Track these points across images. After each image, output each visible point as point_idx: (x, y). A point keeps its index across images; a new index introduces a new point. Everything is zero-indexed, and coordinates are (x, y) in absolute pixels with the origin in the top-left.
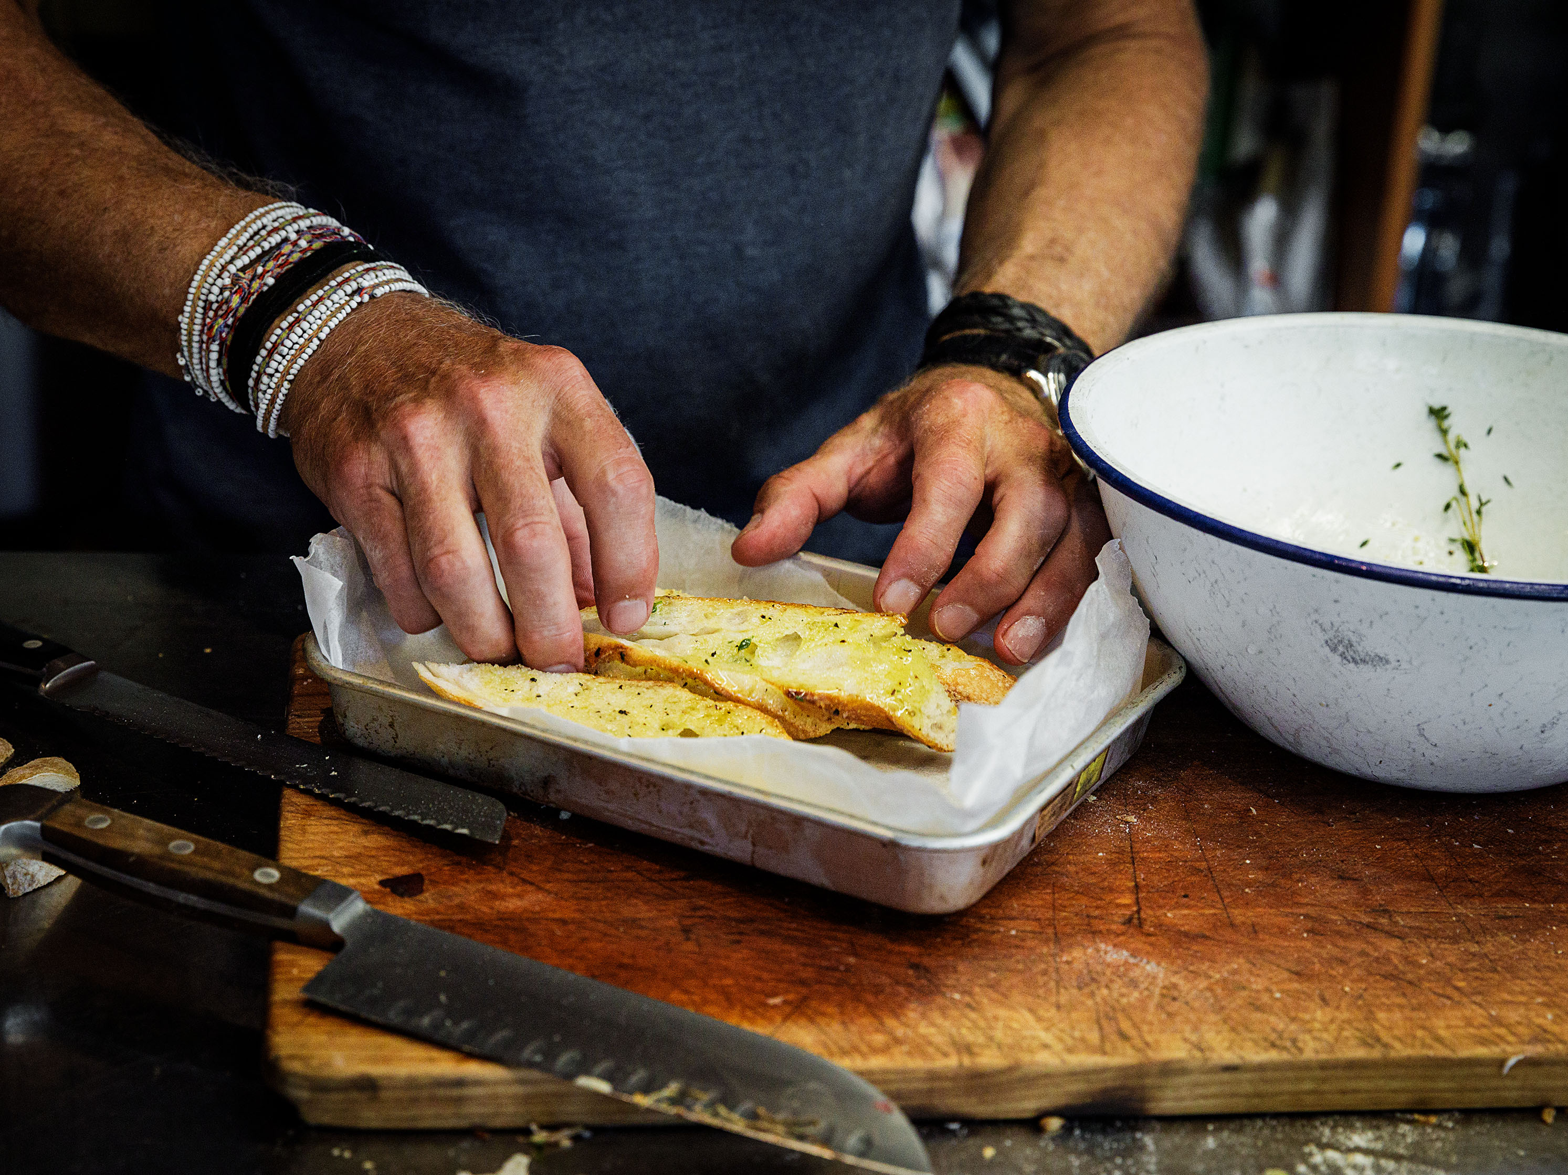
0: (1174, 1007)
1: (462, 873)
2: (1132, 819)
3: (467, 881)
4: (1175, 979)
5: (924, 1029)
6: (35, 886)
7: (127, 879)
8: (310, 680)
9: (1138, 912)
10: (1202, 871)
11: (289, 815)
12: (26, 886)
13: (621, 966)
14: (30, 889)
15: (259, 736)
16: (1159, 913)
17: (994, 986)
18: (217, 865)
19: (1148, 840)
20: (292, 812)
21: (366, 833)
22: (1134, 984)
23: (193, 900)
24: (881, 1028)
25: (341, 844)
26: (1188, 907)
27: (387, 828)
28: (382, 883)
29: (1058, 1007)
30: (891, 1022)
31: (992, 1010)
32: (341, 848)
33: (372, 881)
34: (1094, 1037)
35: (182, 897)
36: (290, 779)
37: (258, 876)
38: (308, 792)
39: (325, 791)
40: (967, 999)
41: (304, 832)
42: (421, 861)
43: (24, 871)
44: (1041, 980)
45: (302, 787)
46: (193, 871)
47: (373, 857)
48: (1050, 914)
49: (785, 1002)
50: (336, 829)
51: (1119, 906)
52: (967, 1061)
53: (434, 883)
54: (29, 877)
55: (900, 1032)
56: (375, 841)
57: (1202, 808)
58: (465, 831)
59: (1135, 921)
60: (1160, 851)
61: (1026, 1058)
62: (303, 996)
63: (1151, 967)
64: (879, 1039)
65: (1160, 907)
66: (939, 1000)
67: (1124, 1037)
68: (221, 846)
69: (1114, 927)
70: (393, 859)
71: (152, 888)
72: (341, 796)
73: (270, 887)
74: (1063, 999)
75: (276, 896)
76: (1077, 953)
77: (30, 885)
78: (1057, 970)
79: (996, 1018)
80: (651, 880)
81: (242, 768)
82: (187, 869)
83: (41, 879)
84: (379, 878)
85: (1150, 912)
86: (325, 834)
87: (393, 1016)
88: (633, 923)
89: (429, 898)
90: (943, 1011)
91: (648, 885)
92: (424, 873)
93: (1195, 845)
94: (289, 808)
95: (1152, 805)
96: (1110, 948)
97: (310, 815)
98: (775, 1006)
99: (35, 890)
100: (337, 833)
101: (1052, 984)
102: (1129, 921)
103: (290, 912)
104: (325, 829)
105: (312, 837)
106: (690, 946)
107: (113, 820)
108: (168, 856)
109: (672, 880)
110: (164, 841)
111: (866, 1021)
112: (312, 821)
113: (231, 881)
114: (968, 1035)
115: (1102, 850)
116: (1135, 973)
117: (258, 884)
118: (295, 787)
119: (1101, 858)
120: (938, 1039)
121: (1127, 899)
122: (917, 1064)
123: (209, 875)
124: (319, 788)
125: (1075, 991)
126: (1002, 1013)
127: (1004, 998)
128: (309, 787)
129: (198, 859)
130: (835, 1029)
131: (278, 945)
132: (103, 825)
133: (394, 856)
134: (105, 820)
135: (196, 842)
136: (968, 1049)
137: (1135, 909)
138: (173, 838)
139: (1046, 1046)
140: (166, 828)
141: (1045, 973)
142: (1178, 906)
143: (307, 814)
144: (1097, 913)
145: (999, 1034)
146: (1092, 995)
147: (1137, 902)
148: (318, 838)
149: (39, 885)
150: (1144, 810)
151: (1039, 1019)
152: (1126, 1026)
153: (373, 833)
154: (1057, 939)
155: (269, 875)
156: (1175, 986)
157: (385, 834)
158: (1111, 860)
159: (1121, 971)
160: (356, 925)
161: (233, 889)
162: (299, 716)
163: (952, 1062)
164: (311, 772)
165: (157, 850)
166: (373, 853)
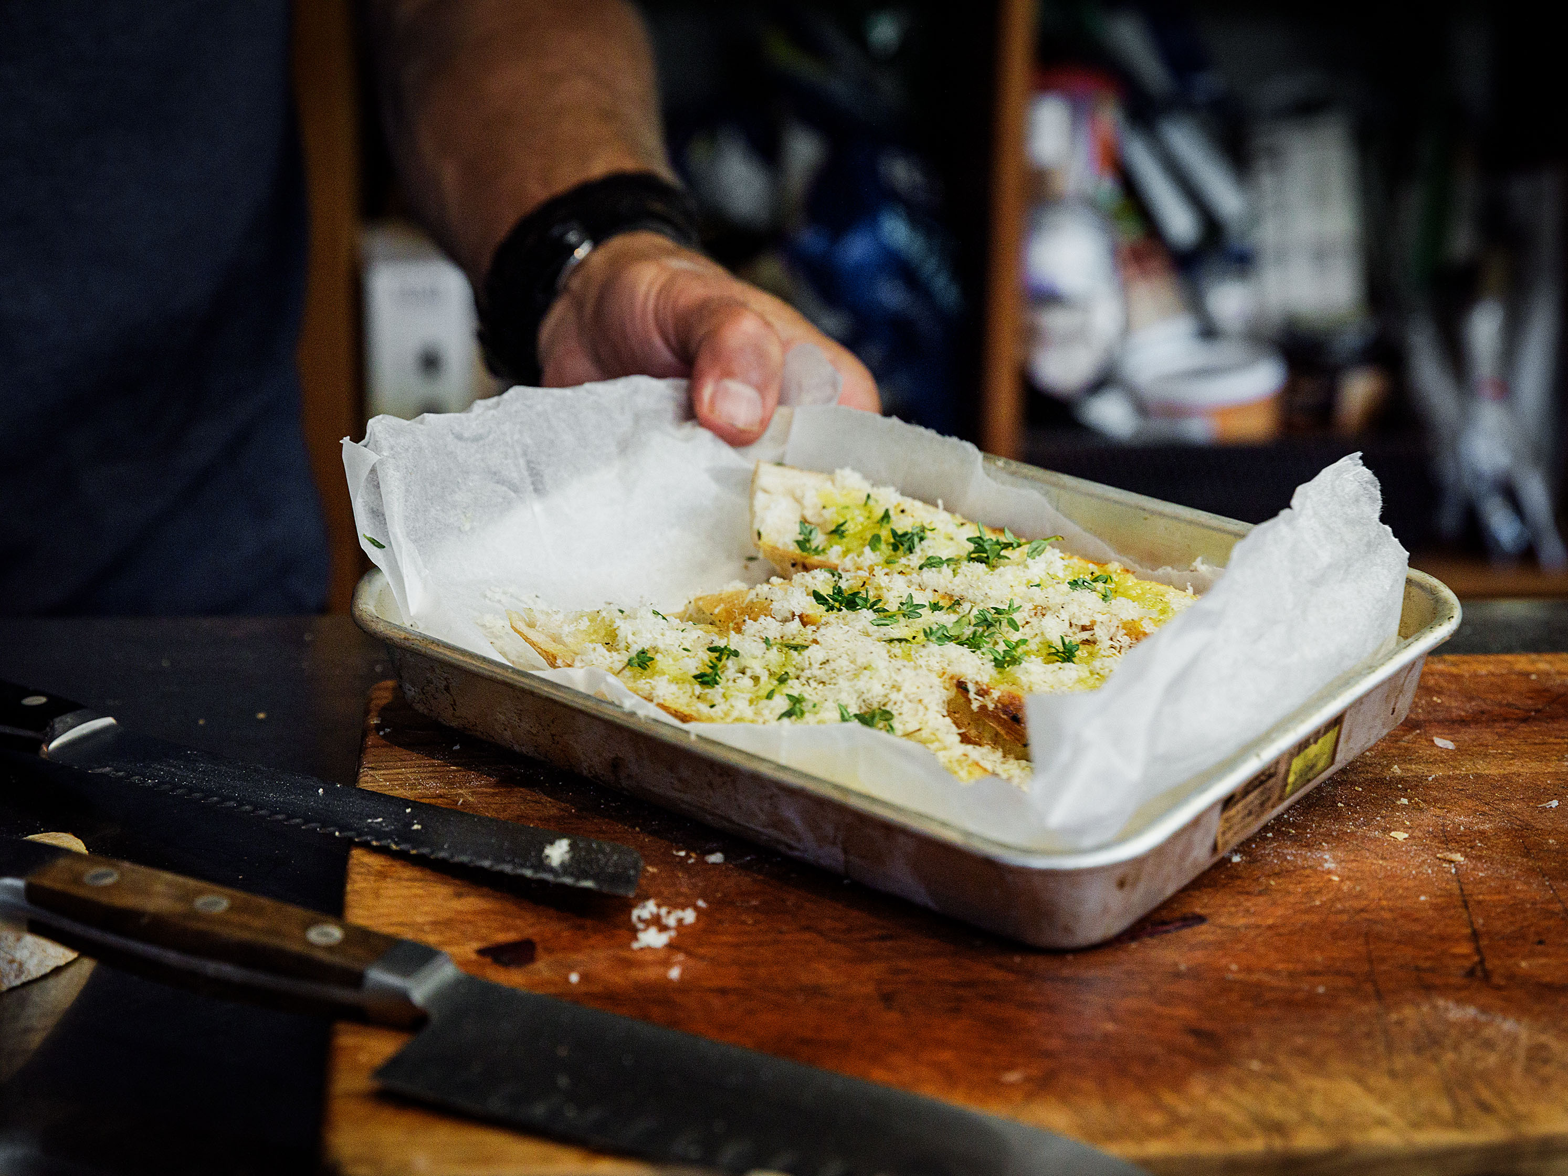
0: (1548, 1070)
1: (587, 937)
2: (1458, 857)
3: (593, 947)
4: (1543, 1038)
5: (1216, 1105)
6: (24, 979)
7: (139, 947)
8: (388, 730)
9: (1482, 962)
10: (1558, 914)
11: (358, 878)
12: (12, 977)
13: (805, 1042)
14: (18, 982)
15: (321, 791)
16: (1510, 962)
17: (1302, 1052)
18: (257, 923)
19: (1482, 881)
20: (362, 874)
21: (459, 895)
22: (1489, 1045)
23: (228, 970)
24: (1158, 1106)
25: (426, 909)
26: (1547, 955)
27: (485, 890)
28: (481, 952)
29: (1393, 1074)
30: (1169, 1098)
31: (1305, 1082)
32: (426, 913)
33: (469, 950)
34: (1445, 1108)
35: (212, 968)
36: (359, 835)
37: (314, 935)
38: (383, 851)
39: (404, 847)
40: (1269, 1069)
41: (377, 895)
42: (533, 925)
43: (9, 957)
44: (1366, 1044)
45: (374, 843)
46: (226, 932)
47: (469, 922)
48: (1366, 968)
49: (1028, 1079)
50: (421, 892)
51: (1455, 956)
52: (1278, 1143)
53: (549, 951)
54: (15, 966)
55: (1184, 1109)
56: (471, 903)
57: (1547, 843)
58: (588, 884)
59: (1479, 973)
60: (1499, 893)
61: (1357, 1138)
62: (375, 1084)
63: (1508, 1025)
64: (1156, 1119)
65: (1510, 956)
66: (1233, 1071)
67: (1486, 1108)
68: (264, 901)
69: (1453, 981)
70: (495, 925)
71: (172, 957)
72: (425, 851)
73: (330, 949)
74: (1399, 1064)
75: (336, 959)
76: (1408, 1011)
77: (17, 976)
78: (1386, 1032)
79: (1311, 1090)
80: (835, 941)
81: (298, 826)
82: (217, 929)
83: (32, 968)
84: (476, 945)
85: (1497, 962)
86: (405, 897)
87: (496, 1105)
88: (815, 991)
89: (542, 968)
90: (1240, 1083)
91: (833, 946)
92: (536, 939)
93: (1544, 885)
94: (358, 869)
95: (1481, 841)
96: (1451, 1005)
97: (385, 877)
98: (1012, 1085)
99: (25, 985)
100: (421, 896)
101: (1381, 1048)
102: (1471, 973)
103: (356, 979)
104: (405, 892)
105: (388, 902)
106: (892, 1016)
107: (122, 875)
108: (195, 915)
109: (866, 940)
110: (187, 897)
111: (1137, 1098)
112: (389, 883)
113: (275, 942)
114: (1276, 1112)
115: (1424, 893)
116: (1489, 1032)
117: (312, 945)
118: (366, 846)
119: (1424, 903)
120: (1237, 1117)
121: (1464, 949)
122: (1209, 1148)
123: (246, 935)
124: (397, 844)
125: (1411, 1058)
126: (1319, 1083)
127: (1319, 1065)
128: (384, 843)
129: (235, 918)
130: (1096, 1110)
131: (341, 1027)
132: (108, 881)
133: (495, 920)
134: (110, 875)
135: (231, 897)
136: (1277, 1128)
137: (1476, 958)
138: (200, 893)
139: (1382, 1122)
140: (191, 883)
141: (1368, 1035)
142: (1531, 955)
143: (382, 875)
144: (1428, 964)
145: (1317, 1107)
146: (1435, 1059)
147: (1478, 950)
148: (397, 902)
149: (30, 978)
150: (1472, 848)
151: (1369, 1090)
152: (1486, 1094)
153: (468, 895)
154: (1379, 995)
155: (326, 935)
156: (1543, 1047)
157: (483, 896)
158: (1437, 904)
159: (1470, 1031)
160: (445, 995)
161: (281, 954)
162: (372, 769)
163: (1257, 1145)
164: (387, 826)
165: (179, 907)
166: (469, 917)
